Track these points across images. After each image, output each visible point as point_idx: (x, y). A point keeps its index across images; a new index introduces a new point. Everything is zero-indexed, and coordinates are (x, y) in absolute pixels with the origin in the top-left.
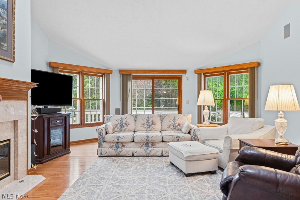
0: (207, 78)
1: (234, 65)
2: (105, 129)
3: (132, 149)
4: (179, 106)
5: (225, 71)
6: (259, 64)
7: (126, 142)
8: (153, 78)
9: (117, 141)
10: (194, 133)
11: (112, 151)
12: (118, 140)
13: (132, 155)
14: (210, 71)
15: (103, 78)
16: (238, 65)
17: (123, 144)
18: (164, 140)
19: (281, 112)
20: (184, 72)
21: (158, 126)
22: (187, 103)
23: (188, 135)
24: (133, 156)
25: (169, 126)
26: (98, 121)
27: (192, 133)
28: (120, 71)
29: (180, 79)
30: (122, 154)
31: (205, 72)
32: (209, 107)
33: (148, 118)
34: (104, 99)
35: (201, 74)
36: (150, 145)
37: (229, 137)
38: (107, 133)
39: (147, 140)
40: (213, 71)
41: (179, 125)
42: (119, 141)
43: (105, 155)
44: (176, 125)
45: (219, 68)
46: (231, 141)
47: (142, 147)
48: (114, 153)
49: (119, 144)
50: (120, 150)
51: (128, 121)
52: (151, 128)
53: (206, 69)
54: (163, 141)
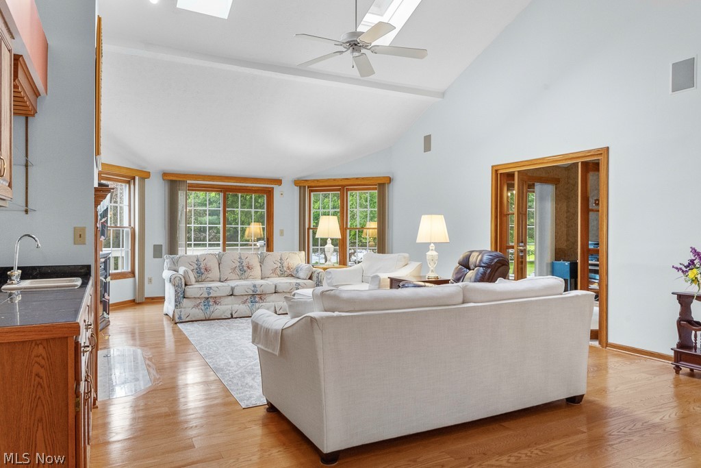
0: (312, 194)
1: (357, 178)
2: (184, 277)
3: (229, 307)
4: (268, 239)
5: (343, 186)
6: (390, 180)
7: (220, 297)
8: (224, 190)
9: (207, 296)
10: (317, 277)
11: (198, 313)
12: (209, 293)
13: (230, 316)
14: (321, 184)
15: (132, 186)
16: (363, 178)
17: (216, 300)
18: (279, 289)
19: (432, 245)
20: (278, 182)
21: (257, 271)
22: (282, 233)
23: (310, 281)
24: (232, 317)
25: (274, 271)
26: (115, 269)
27: (314, 278)
28: (165, 175)
29: (269, 193)
30: (214, 316)
31: (313, 184)
32: (332, 239)
33: (240, 258)
34: (132, 225)
35: (304, 187)
36: (257, 299)
37: (377, 276)
38: (186, 285)
39: (253, 291)
40: (326, 184)
41: (289, 268)
42: (210, 295)
43: (187, 320)
44: (285, 269)
45: (334, 180)
46: (380, 281)
47: (244, 302)
48: (202, 316)
49: (210, 300)
50: (212, 309)
51: (209, 264)
52: (246, 274)
53: (314, 180)
54: (275, 292)
